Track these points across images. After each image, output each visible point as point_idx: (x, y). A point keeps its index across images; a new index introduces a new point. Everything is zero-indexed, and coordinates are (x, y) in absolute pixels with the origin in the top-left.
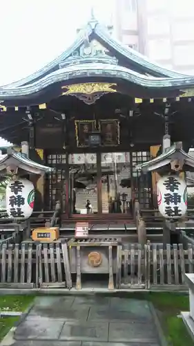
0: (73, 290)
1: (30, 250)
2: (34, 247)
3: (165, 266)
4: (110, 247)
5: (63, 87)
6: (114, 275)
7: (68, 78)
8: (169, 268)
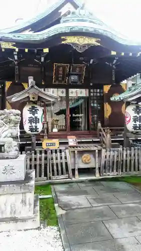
0: (73, 179)
1: (43, 155)
2: (46, 152)
3: (130, 160)
4: (97, 151)
5: (62, 37)
6: (99, 168)
7: (69, 31)
8: (133, 162)
